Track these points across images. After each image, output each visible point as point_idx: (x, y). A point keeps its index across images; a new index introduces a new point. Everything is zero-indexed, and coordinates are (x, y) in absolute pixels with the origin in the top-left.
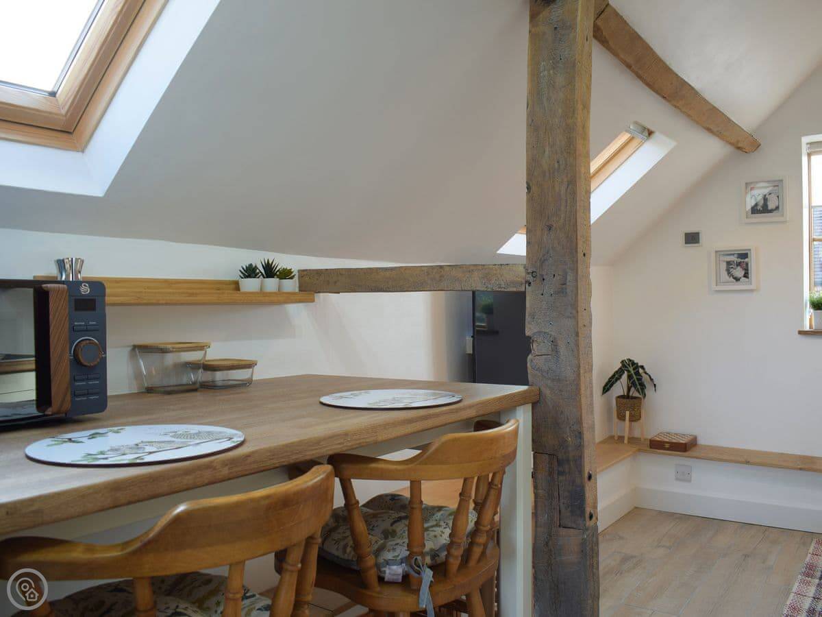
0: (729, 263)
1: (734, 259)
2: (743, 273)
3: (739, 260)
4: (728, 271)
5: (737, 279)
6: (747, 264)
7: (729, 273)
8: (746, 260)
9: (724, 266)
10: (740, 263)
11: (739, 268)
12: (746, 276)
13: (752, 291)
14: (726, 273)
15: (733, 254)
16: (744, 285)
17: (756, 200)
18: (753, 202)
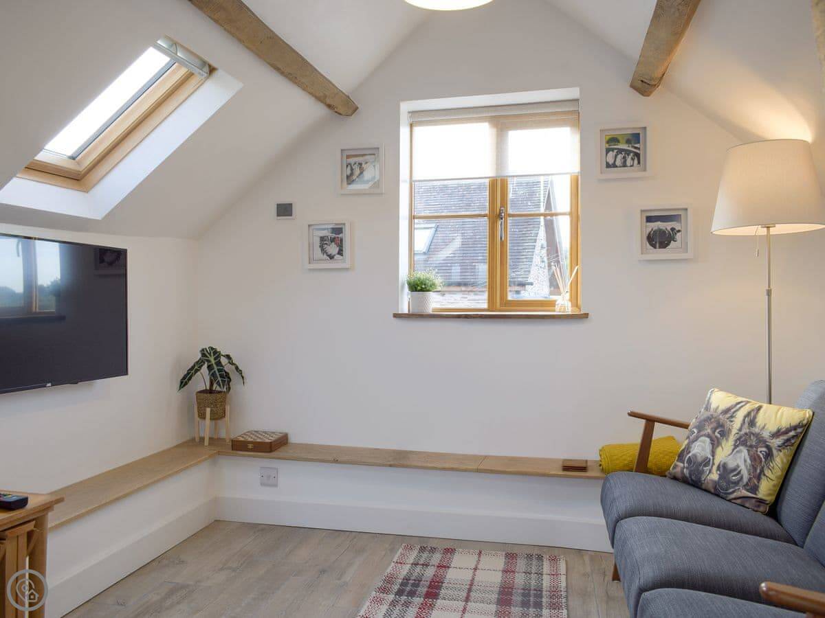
0: (322, 239)
2: (338, 249)
3: (334, 235)
4: (322, 247)
5: (331, 257)
6: (341, 240)
7: (323, 251)
8: (341, 235)
9: (317, 242)
10: (335, 238)
11: (333, 243)
12: (340, 253)
13: (347, 269)
14: (320, 249)
15: (327, 229)
16: (338, 263)
17: (352, 170)
18: (349, 172)
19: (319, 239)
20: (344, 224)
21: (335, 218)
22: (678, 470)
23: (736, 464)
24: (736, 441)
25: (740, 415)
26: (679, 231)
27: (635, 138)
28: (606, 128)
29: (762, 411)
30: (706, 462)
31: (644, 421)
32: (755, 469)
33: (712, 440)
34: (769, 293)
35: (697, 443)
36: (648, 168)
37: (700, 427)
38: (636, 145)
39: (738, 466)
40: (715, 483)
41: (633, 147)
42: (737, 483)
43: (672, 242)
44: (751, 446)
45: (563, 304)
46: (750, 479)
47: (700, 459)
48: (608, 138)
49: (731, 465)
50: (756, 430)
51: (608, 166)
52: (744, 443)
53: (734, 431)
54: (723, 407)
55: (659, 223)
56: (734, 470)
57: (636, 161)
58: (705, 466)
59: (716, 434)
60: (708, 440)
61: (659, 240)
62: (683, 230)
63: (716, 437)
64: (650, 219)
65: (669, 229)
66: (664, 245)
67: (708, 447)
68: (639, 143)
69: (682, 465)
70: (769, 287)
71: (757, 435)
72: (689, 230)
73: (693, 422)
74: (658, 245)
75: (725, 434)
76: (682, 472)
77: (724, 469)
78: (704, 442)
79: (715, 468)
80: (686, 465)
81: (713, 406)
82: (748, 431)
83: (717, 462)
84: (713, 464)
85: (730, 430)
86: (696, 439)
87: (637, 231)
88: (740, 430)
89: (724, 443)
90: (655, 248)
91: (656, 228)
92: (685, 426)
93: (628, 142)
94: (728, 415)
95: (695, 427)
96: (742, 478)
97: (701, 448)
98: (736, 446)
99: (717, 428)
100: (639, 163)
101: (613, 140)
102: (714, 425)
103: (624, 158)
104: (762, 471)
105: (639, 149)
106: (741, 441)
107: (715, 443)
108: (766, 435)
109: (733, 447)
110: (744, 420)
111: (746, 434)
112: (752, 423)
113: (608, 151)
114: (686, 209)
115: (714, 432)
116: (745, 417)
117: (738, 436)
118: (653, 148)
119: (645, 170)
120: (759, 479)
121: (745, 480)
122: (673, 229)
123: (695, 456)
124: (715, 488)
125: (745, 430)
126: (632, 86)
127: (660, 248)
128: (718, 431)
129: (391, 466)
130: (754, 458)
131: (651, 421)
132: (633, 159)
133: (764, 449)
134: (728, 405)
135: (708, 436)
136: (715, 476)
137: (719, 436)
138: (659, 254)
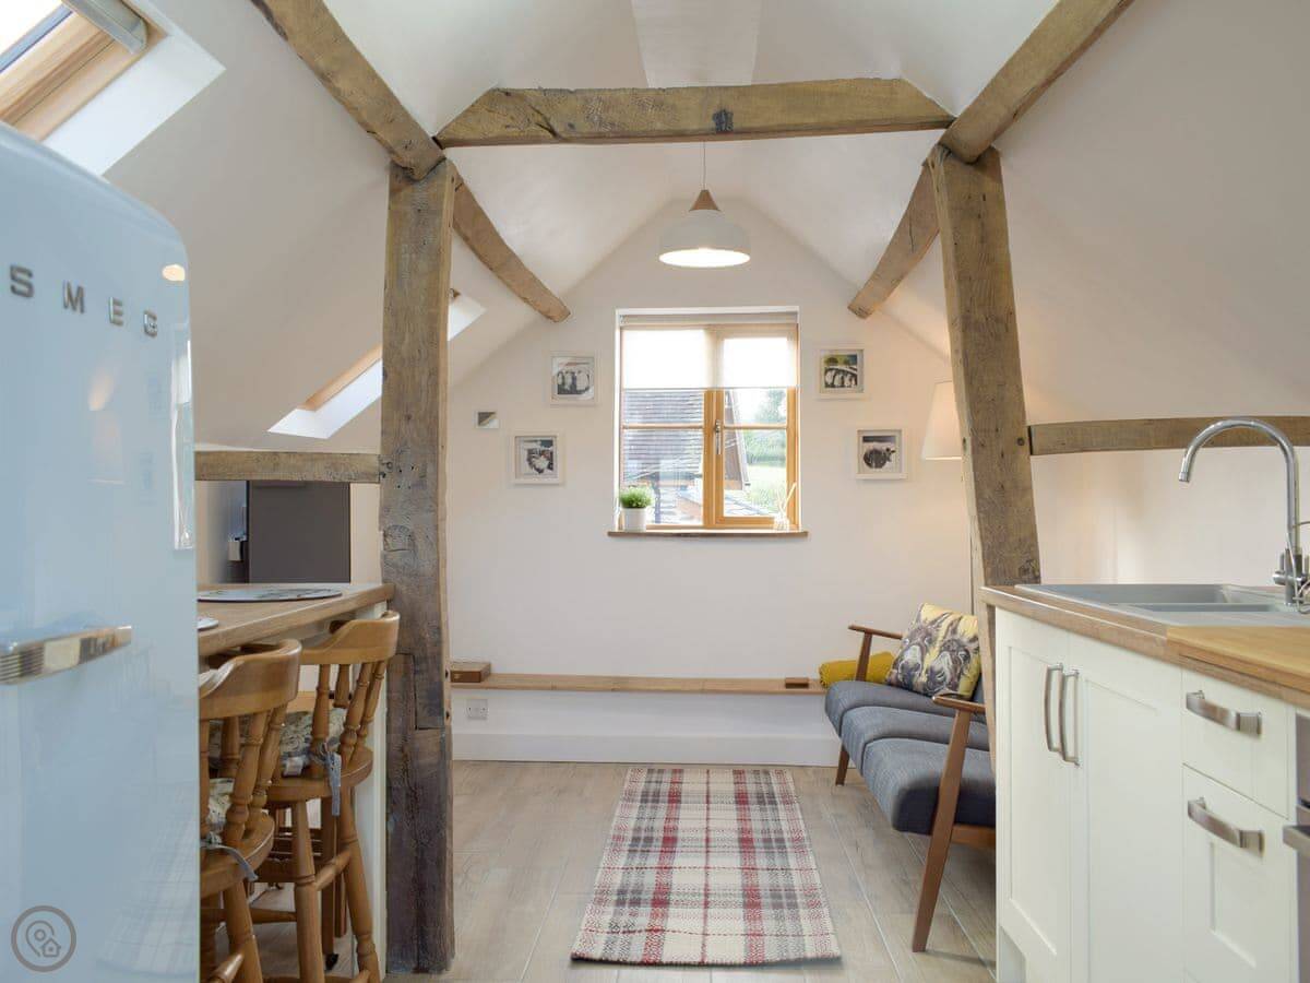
1: (537, 446)
2: (547, 463)
3: (543, 448)
4: (529, 460)
5: (540, 471)
6: (552, 453)
7: (531, 464)
8: (551, 448)
10: (543, 451)
11: (542, 458)
12: (550, 467)
13: (557, 485)
14: (527, 463)
15: (536, 441)
16: (547, 477)
17: (563, 378)
18: (560, 382)
19: (526, 453)
20: (555, 436)
21: (543, 431)
22: (893, 677)
23: (941, 667)
24: (941, 647)
25: (944, 625)
27: (853, 359)
28: (825, 348)
29: (962, 620)
30: (917, 667)
31: (862, 634)
32: (956, 670)
33: (922, 649)
35: (909, 651)
36: (865, 390)
37: (911, 638)
38: (854, 367)
39: (942, 669)
40: (924, 684)
41: (850, 368)
42: (941, 683)
44: (953, 651)
45: (782, 523)
46: (952, 679)
47: (911, 665)
48: (826, 358)
49: (937, 668)
50: (957, 637)
51: (827, 385)
52: (947, 649)
53: (940, 639)
54: (931, 619)
56: (939, 672)
57: (853, 382)
58: (916, 670)
59: (925, 642)
60: (918, 648)
63: (925, 645)
64: (866, 439)
65: (885, 448)
66: (880, 465)
67: (918, 655)
68: (856, 364)
69: (895, 671)
71: (958, 641)
73: (906, 634)
75: (932, 641)
76: (897, 677)
77: (932, 673)
78: (915, 649)
79: (924, 672)
80: (900, 671)
81: (923, 618)
82: (950, 638)
83: (925, 667)
84: (923, 668)
85: (936, 639)
86: (909, 647)
87: (854, 451)
88: (944, 637)
91: (871, 448)
92: (899, 638)
93: (846, 363)
94: (935, 626)
95: (908, 637)
96: (945, 679)
97: (912, 656)
98: (941, 652)
99: (926, 637)
100: (856, 383)
101: (832, 360)
102: (923, 634)
103: (842, 378)
104: (961, 672)
105: (855, 370)
106: (946, 647)
107: (924, 651)
108: (965, 640)
109: (938, 653)
110: (948, 630)
111: (949, 641)
112: (954, 631)
113: (826, 371)
114: (900, 431)
115: (923, 641)
116: (948, 627)
117: (942, 643)
118: (870, 369)
119: (862, 391)
120: (959, 678)
121: (948, 681)
123: (907, 662)
124: (925, 690)
125: (948, 638)
126: (849, 308)
128: (926, 639)
130: (955, 661)
131: (869, 634)
132: (851, 380)
133: (963, 653)
134: (936, 617)
135: (919, 644)
136: (924, 679)
137: (927, 643)
138: (875, 473)
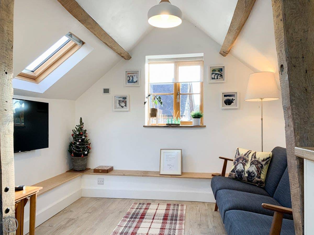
0: (119, 101)
2: (125, 104)
4: (119, 103)
5: (122, 107)
7: (120, 105)
8: (126, 100)
9: (118, 102)
10: (123, 101)
12: (126, 106)
13: (127, 111)
15: (121, 98)
16: (124, 109)
17: (129, 77)
18: (128, 79)
19: (118, 101)
20: (127, 96)
21: (123, 94)
23: (252, 170)
24: (251, 163)
25: (250, 155)
26: (234, 100)
27: (221, 70)
28: (212, 66)
30: (243, 171)
31: (224, 160)
32: (258, 172)
33: (243, 164)
34: (262, 119)
35: (238, 166)
36: (225, 80)
37: (238, 161)
38: (221, 72)
41: (220, 73)
43: (232, 103)
44: (256, 164)
47: (240, 171)
48: (212, 70)
49: (251, 171)
50: (257, 159)
51: (212, 79)
52: (253, 164)
53: (250, 160)
55: (228, 97)
57: (221, 77)
58: (242, 172)
59: (244, 162)
61: (228, 102)
62: (235, 100)
63: (244, 163)
64: (225, 96)
66: (230, 104)
67: (242, 166)
68: (222, 71)
70: (262, 117)
71: (257, 161)
72: (237, 99)
74: (228, 104)
75: (247, 161)
77: (249, 173)
78: (240, 165)
79: (246, 172)
80: (236, 173)
82: (254, 160)
83: (246, 171)
84: (245, 171)
85: (248, 160)
87: (221, 100)
88: (251, 160)
89: (247, 164)
90: (227, 105)
91: (227, 99)
93: (219, 71)
94: (246, 156)
96: (255, 175)
97: (240, 167)
98: (251, 165)
100: (222, 78)
101: (214, 70)
103: (217, 76)
104: (261, 172)
105: (222, 73)
106: (252, 163)
107: (244, 165)
108: (260, 161)
109: (250, 165)
111: (253, 161)
112: (255, 157)
113: (212, 74)
114: (237, 93)
115: (243, 162)
116: (252, 156)
117: (251, 162)
118: (226, 73)
119: (224, 80)
122: (232, 99)
123: (238, 170)
125: (253, 159)
126: (220, 53)
127: (228, 105)
128: (244, 161)
129: (143, 176)
130: (258, 168)
131: (226, 160)
132: (220, 77)
133: (260, 165)
135: (241, 163)
137: (245, 162)
138: (228, 107)
